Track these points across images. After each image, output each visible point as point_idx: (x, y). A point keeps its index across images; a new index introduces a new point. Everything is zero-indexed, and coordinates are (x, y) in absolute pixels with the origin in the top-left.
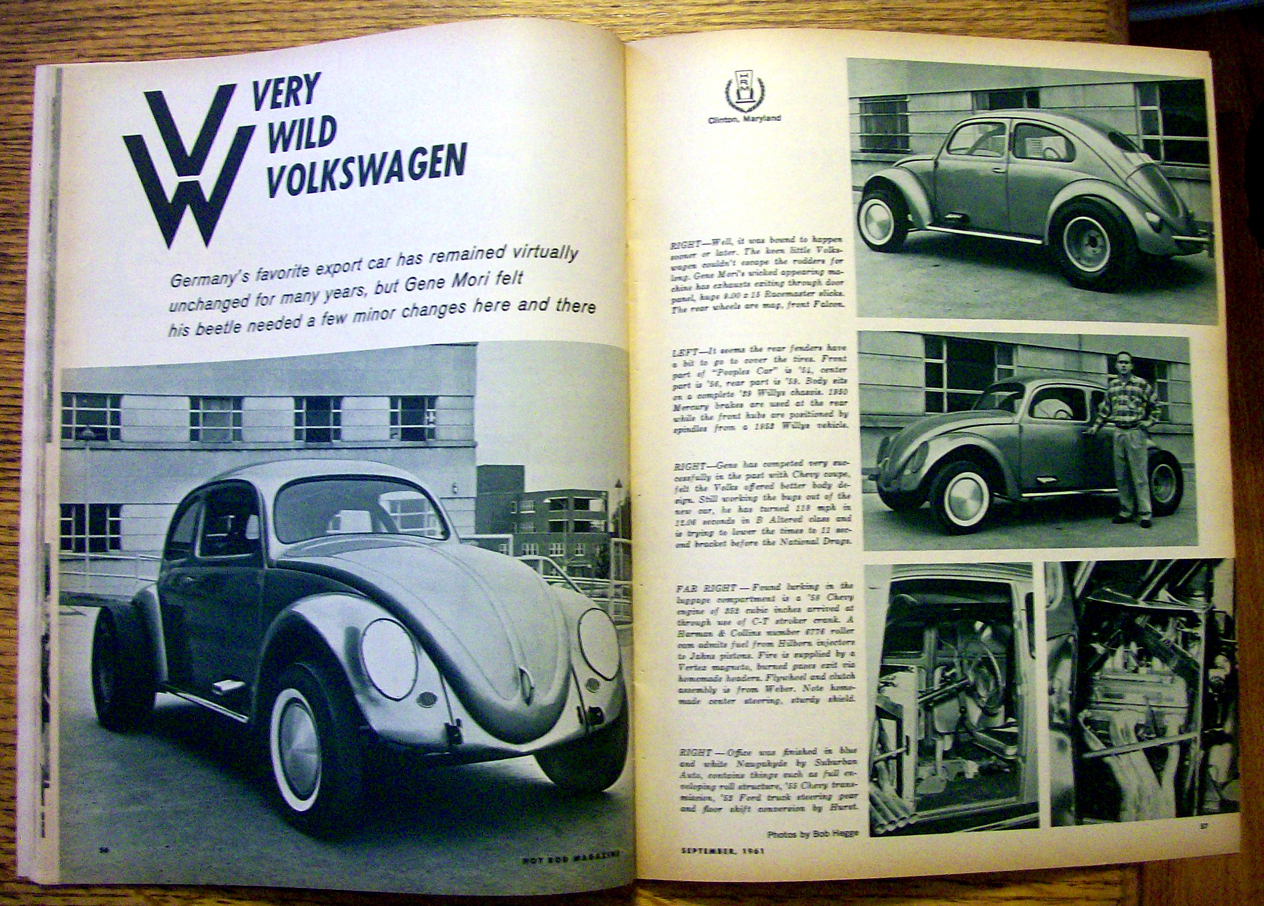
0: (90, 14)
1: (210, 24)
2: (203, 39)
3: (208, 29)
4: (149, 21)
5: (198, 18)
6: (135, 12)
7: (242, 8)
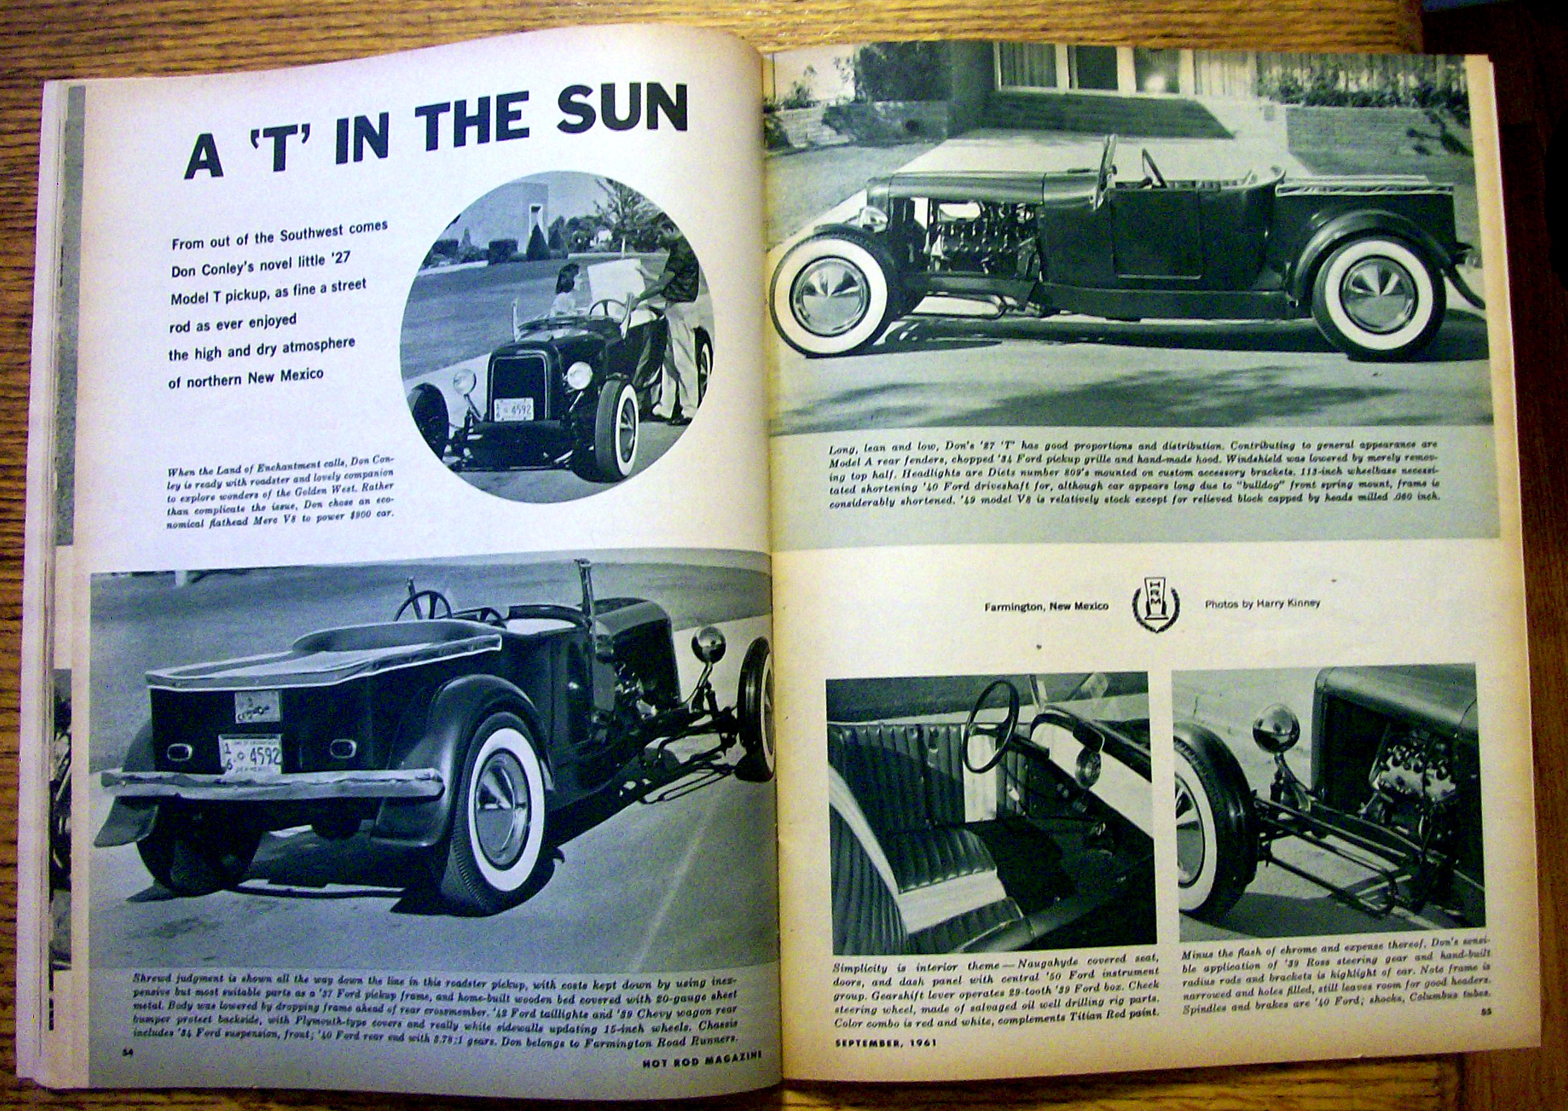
0: (154, 19)
1: (302, 29)
2: (293, 47)
3: (299, 36)
4: (223, 28)
5: (285, 23)
6: (206, 16)
7: (340, 9)
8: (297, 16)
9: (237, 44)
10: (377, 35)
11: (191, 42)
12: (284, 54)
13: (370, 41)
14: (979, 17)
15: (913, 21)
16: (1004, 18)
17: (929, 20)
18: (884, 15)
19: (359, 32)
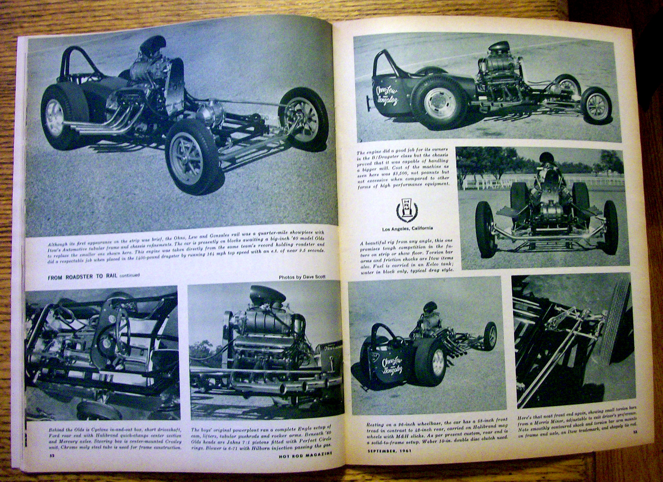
8: (81, 12)
9: (56, 25)
10: (117, 19)
11: (36, 24)
12: (76, 28)
13: (113, 22)
14: (375, 4)
15: (347, 7)
16: (386, 4)
17: (353, 6)
18: (335, 4)
19: (108, 18)
